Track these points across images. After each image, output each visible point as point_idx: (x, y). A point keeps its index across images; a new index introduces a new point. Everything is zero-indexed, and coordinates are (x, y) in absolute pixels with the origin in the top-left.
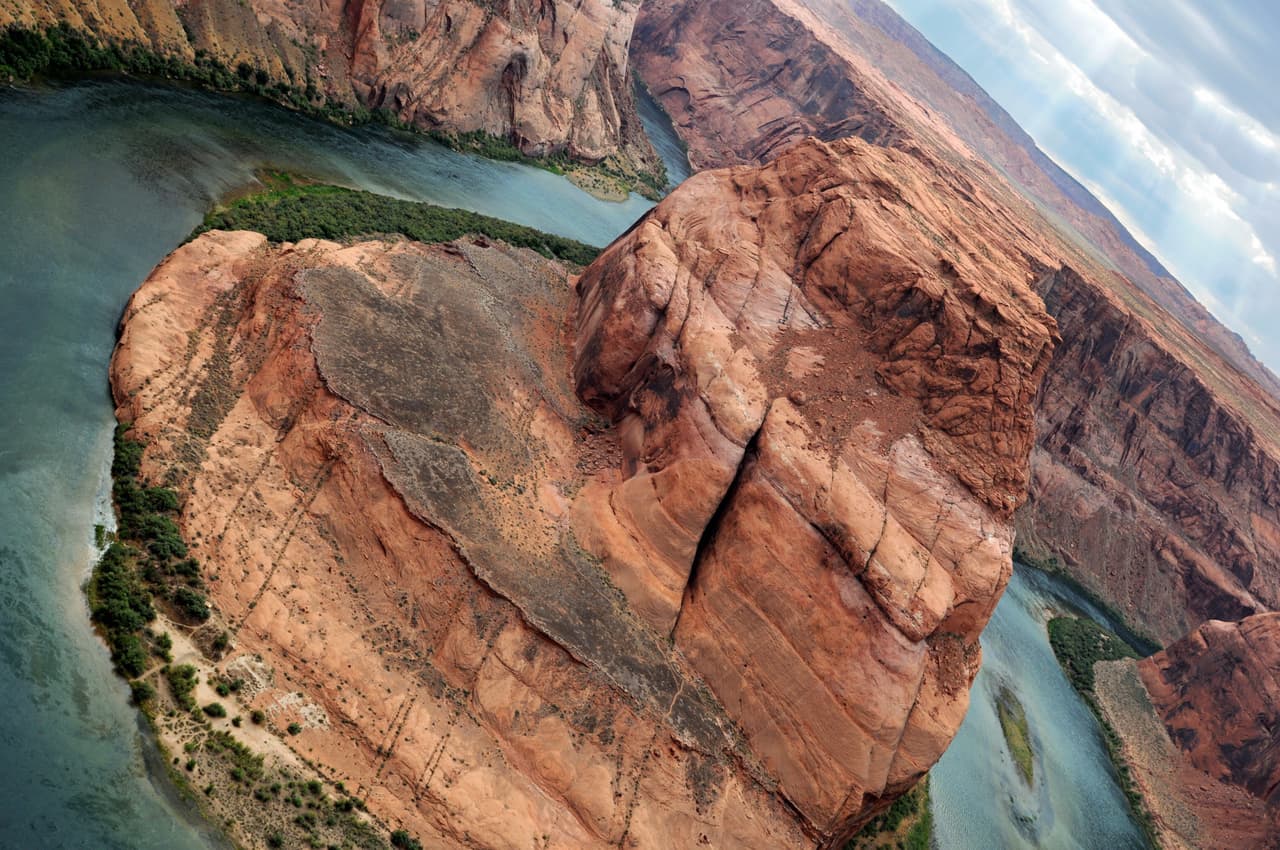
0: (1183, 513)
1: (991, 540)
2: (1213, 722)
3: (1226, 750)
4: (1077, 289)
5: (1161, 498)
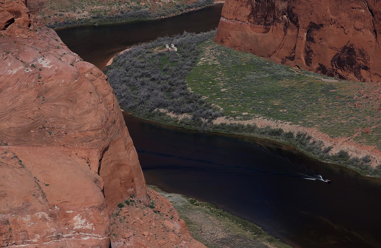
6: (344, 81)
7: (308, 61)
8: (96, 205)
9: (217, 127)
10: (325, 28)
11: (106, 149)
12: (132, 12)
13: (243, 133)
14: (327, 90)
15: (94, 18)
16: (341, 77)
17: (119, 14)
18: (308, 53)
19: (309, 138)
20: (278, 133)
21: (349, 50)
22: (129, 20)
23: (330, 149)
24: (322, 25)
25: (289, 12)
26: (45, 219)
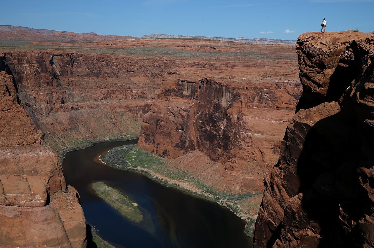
0: (112, 95)
1: (41, 153)
2: (168, 142)
3: (177, 146)
4: (17, 57)
5: (102, 96)
6: (164, 158)
7: (157, 153)
8: (43, 192)
9: (128, 169)
10: (161, 144)
11: (52, 177)
12: (120, 138)
13: (135, 171)
14: (159, 161)
15: (110, 140)
16: (164, 157)
17: (117, 139)
18: (157, 151)
19: (150, 173)
20: (143, 171)
21: (166, 150)
22: (119, 140)
23: (154, 176)
24: (160, 144)
25: (153, 140)
26: (29, 196)
